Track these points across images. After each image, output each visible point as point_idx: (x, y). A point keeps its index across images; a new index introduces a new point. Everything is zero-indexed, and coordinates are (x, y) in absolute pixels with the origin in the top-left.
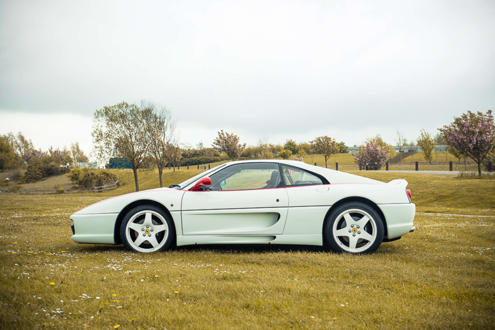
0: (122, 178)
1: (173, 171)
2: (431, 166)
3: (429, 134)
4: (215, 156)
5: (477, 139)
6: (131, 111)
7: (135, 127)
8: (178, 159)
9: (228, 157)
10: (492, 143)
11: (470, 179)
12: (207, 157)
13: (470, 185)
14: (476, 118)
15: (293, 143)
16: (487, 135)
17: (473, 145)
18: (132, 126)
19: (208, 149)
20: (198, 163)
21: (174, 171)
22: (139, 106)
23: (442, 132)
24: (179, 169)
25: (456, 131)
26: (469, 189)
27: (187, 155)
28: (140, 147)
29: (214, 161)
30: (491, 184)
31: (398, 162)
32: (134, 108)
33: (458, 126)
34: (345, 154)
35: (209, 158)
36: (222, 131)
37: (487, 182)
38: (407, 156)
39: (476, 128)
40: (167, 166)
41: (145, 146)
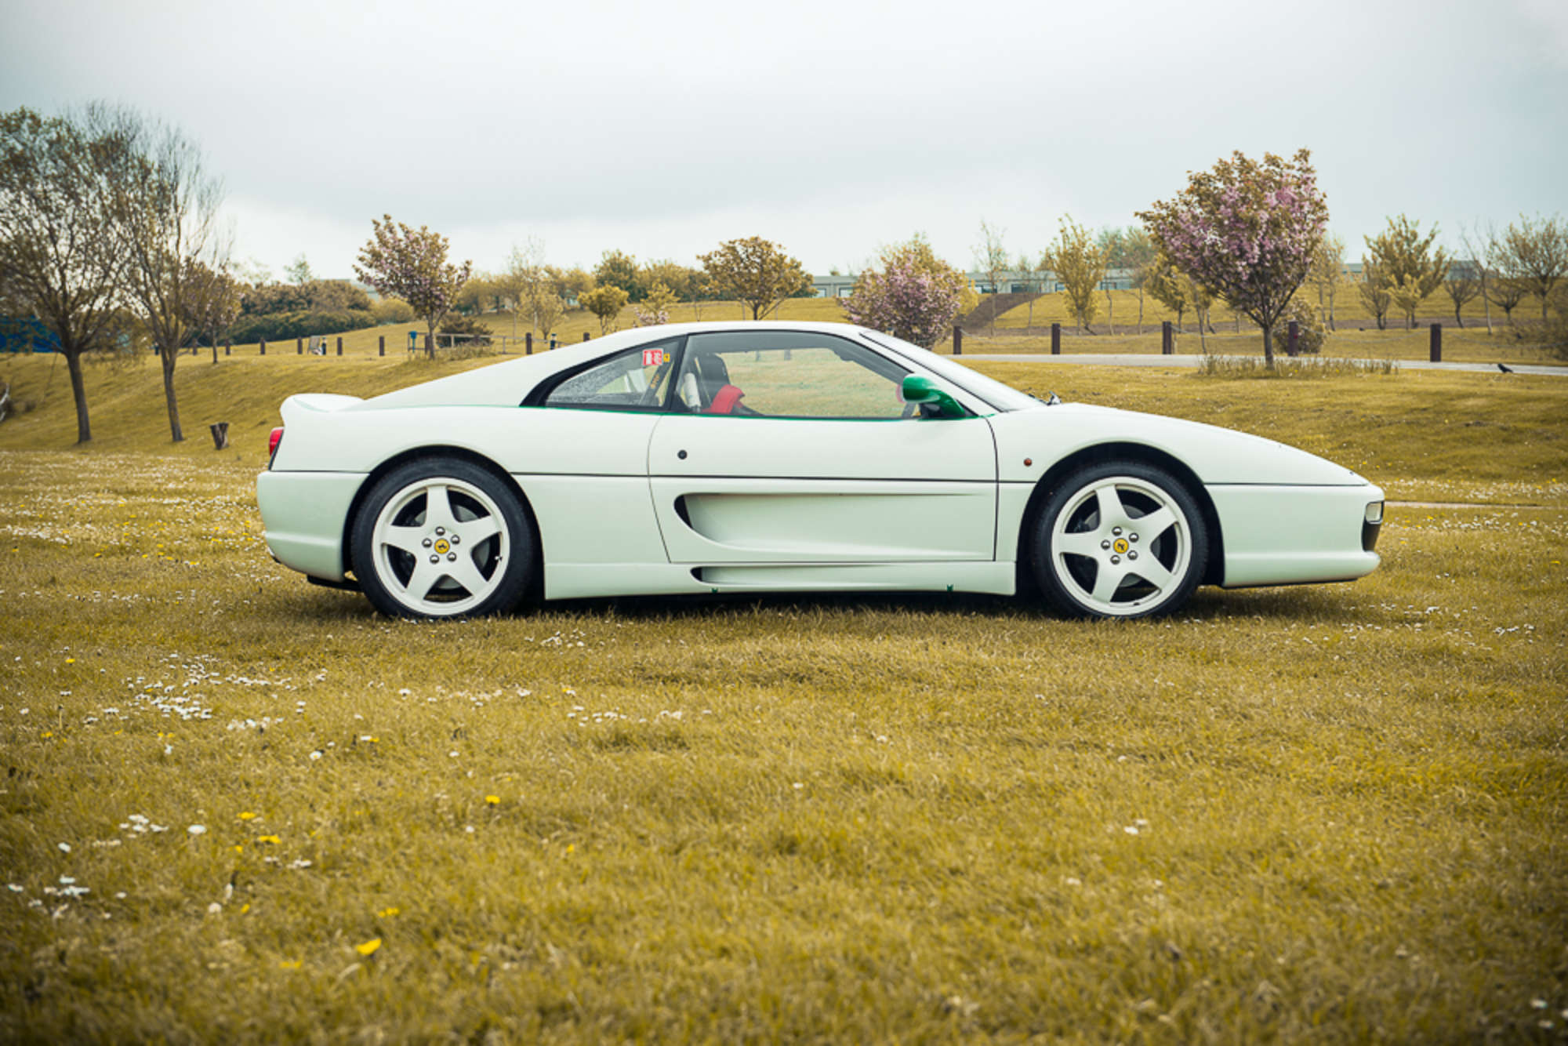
0: (22, 386)
1: (211, 360)
2: (1093, 337)
3: (1086, 229)
4: (352, 307)
5: (1261, 246)
6: (51, 143)
7: (67, 201)
8: (229, 318)
9: (411, 309)
10: (1309, 260)
11: (1240, 378)
12: (324, 312)
13: (1242, 398)
14: (1259, 175)
15: (627, 262)
16: (1294, 231)
17: (1249, 265)
18: (57, 198)
19: (327, 282)
20: (296, 332)
21: (215, 361)
22: (80, 124)
23: (1148, 224)
24: (228, 353)
25: (1194, 217)
26: (1238, 412)
27: (254, 305)
28: (88, 275)
29: (353, 325)
30: (1308, 394)
31: (981, 327)
32: (64, 133)
33: (1200, 202)
34: (806, 299)
35: (334, 314)
36: (387, 218)
37: (1296, 388)
38: (1010, 308)
39: (1261, 207)
40: (186, 343)
41: (107, 271)
